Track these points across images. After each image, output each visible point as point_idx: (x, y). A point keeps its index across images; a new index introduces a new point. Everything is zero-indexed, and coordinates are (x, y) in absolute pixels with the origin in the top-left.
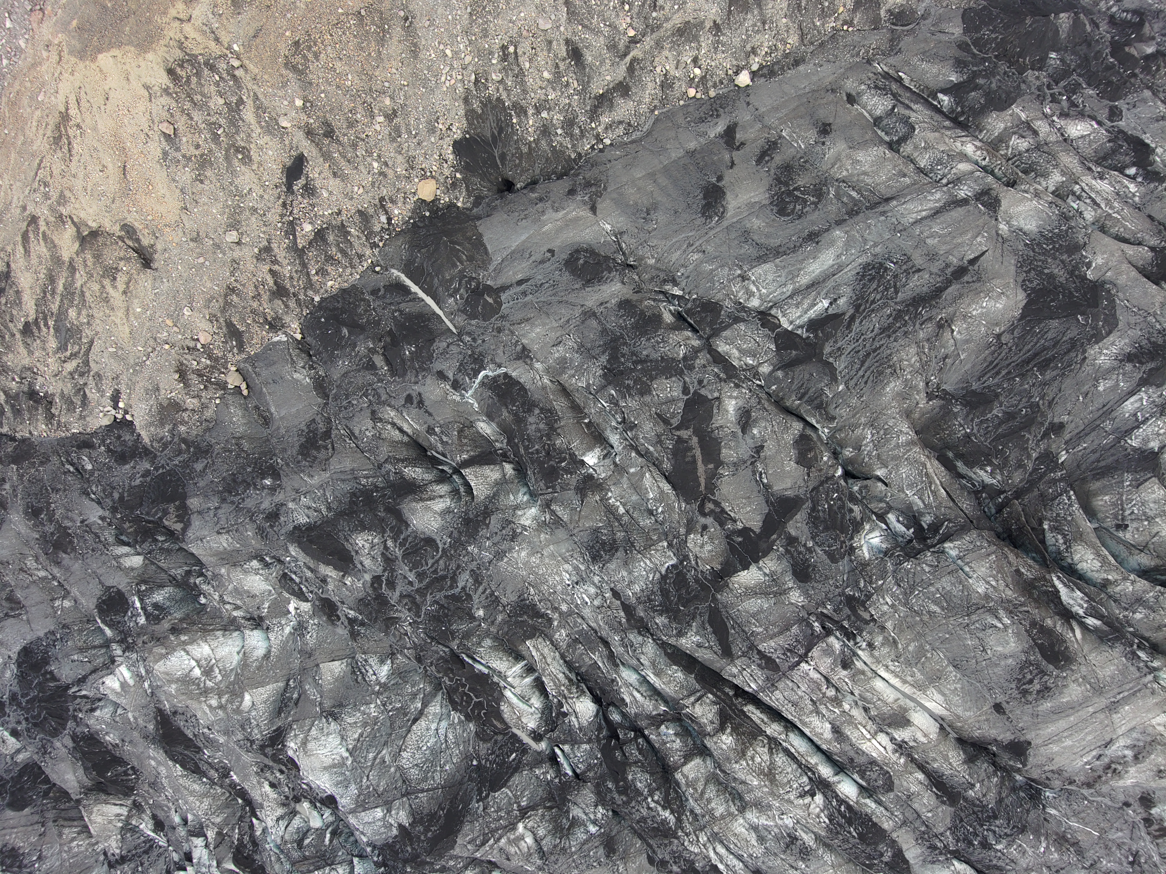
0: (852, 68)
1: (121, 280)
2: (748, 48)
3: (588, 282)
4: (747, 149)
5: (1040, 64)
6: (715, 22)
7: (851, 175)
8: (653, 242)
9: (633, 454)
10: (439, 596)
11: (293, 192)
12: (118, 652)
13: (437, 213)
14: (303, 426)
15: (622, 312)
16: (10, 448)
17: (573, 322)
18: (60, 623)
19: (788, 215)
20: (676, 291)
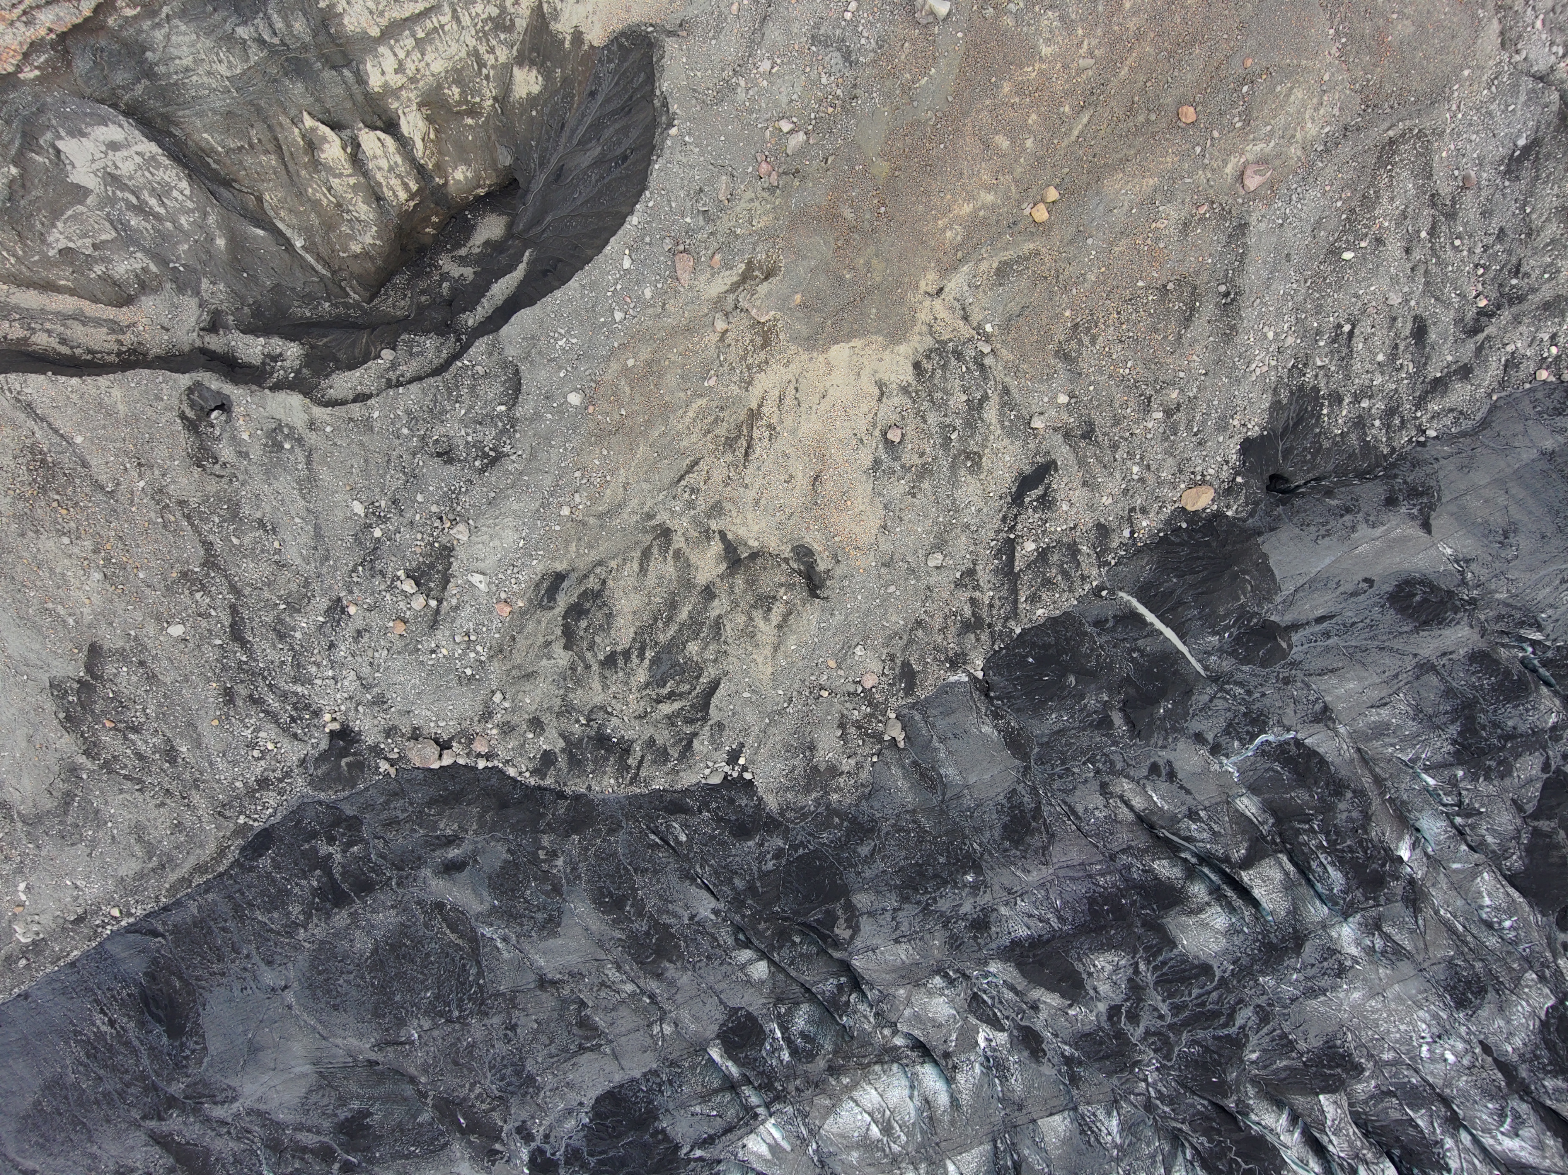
1: (778, 611)
3: (1424, 624)
8: (1513, 574)
9: (1464, 847)
10: (1205, 1034)
11: (1021, 504)
12: (754, 1100)
13: (1196, 524)
14: (1001, 798)
15: (1475, 667)
16: (561, 809)
17: (1403, 677)
18: (666, 1059)
20: (1537, 636)
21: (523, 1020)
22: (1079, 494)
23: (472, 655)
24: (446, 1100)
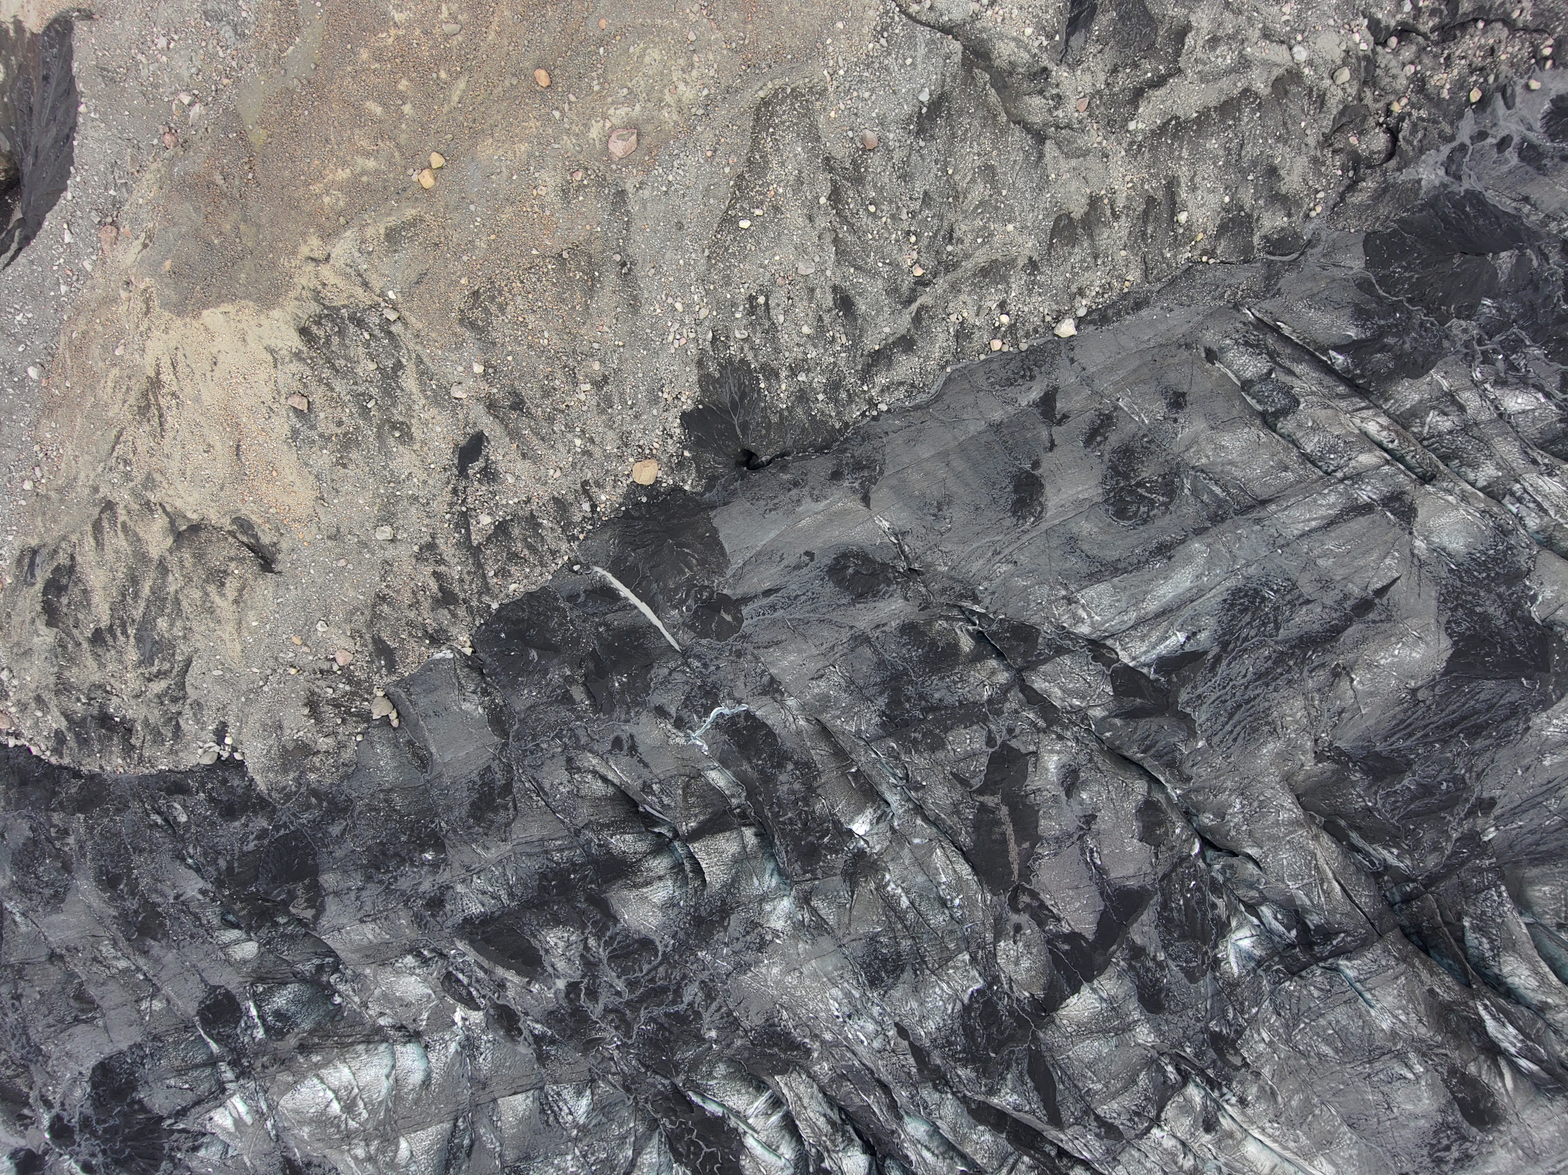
0: (1211, 315)
1: (231, 586)
2: (1074, 288)
3: (860, 597)
4: (1071, 423)
5: (1468, 312)
6: (1030, 258)
7: (1213, 464)
8: (947, 547)
9: (919, 822)
10: (658, 1011)
11: (467, 477)
12: (227, 1076)
13: (656, 498)
14: (474, 775)
15: (905, 639)
16: (74, 788)
17: (839, 648)
18: (150, 1033)
19: (1129, 518)
20: (977, 608)
21: (28, 991)
22: (522, 467)
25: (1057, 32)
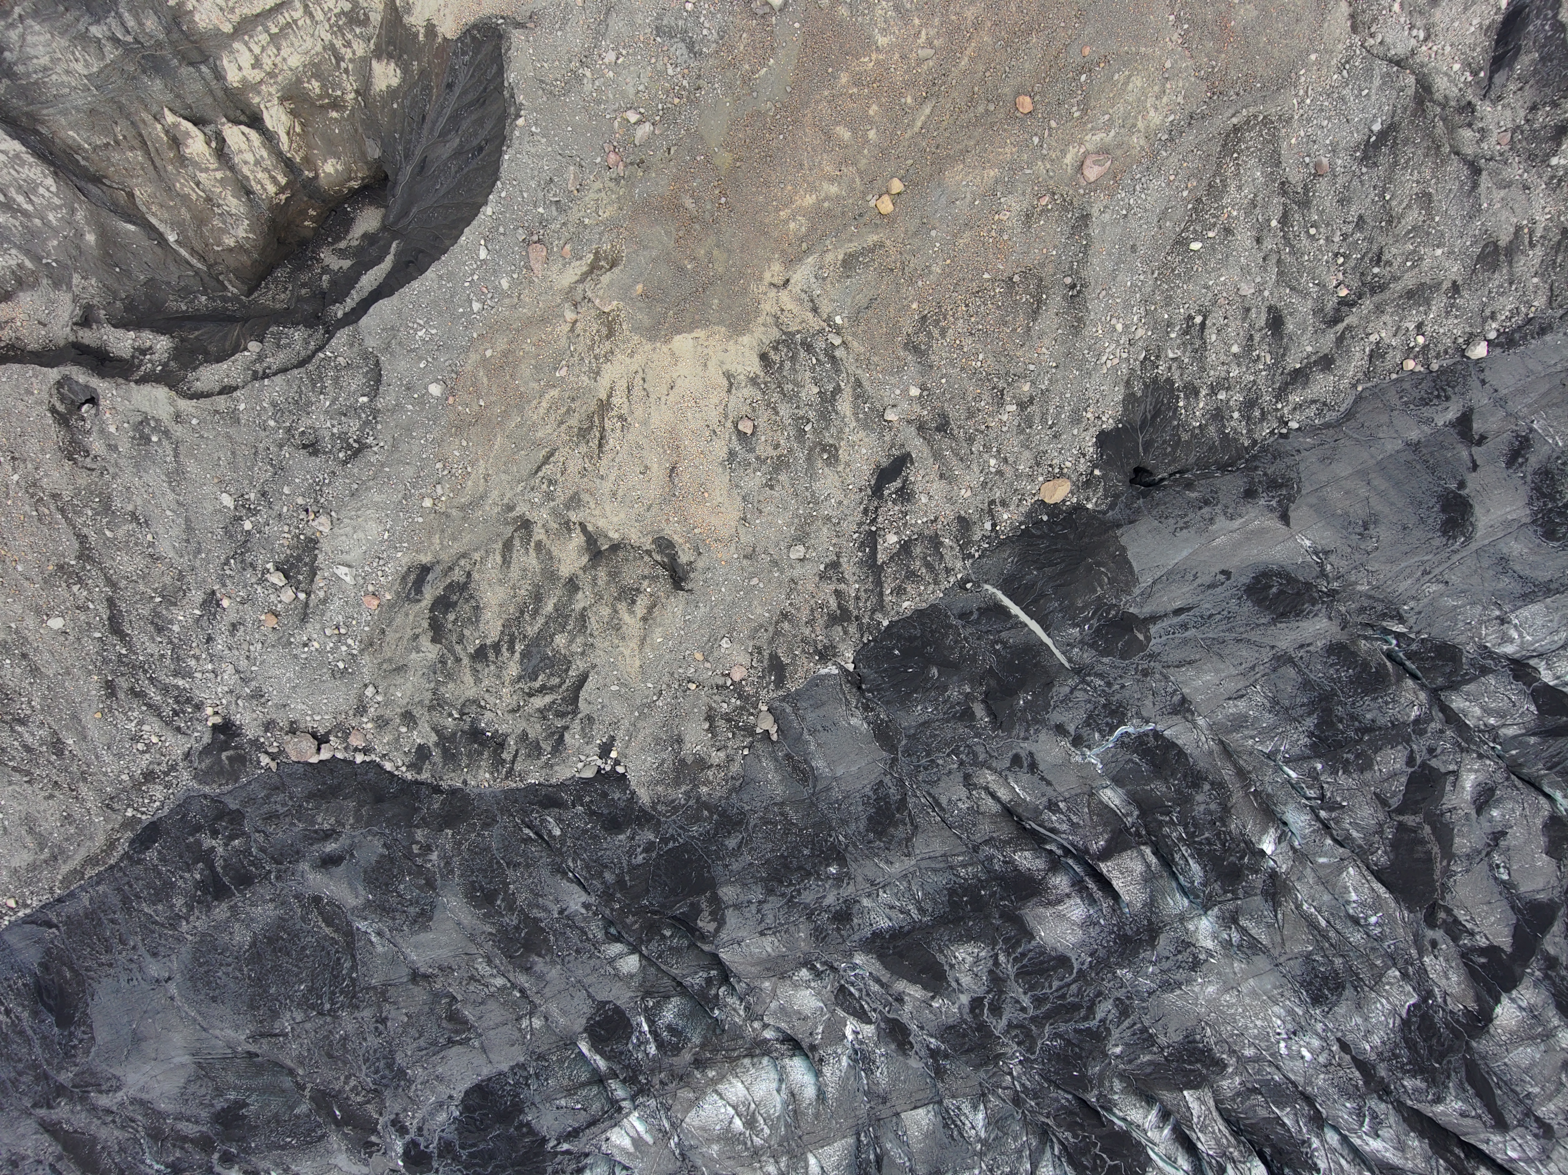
1: (642, 603)
2: (1487, 312)
3: (1282, 616)
4: (1490, 445)
8: (1373, 566)
9: (1329, 841)
10: (1065, 1027)
11: (881, 497)
12: (620, 1093)
13: (1057, 516)
14: (867, 790)
15: (1333, 659)
16: (436, 803)
17: (1260, 669)
18: (533, 1052)
19: (1558, 540)
20: (1400, 629)
21: (393, 1014)
22: (938, 487)
23: (344, 648)
24: (324, 1093)
25: (1481, 69)
